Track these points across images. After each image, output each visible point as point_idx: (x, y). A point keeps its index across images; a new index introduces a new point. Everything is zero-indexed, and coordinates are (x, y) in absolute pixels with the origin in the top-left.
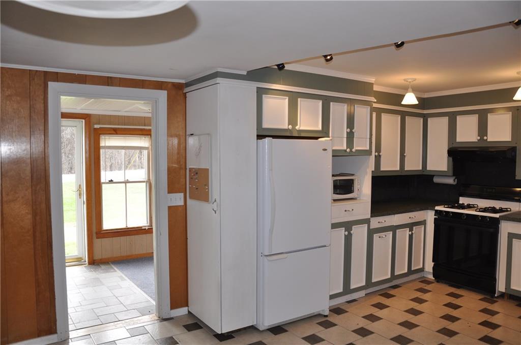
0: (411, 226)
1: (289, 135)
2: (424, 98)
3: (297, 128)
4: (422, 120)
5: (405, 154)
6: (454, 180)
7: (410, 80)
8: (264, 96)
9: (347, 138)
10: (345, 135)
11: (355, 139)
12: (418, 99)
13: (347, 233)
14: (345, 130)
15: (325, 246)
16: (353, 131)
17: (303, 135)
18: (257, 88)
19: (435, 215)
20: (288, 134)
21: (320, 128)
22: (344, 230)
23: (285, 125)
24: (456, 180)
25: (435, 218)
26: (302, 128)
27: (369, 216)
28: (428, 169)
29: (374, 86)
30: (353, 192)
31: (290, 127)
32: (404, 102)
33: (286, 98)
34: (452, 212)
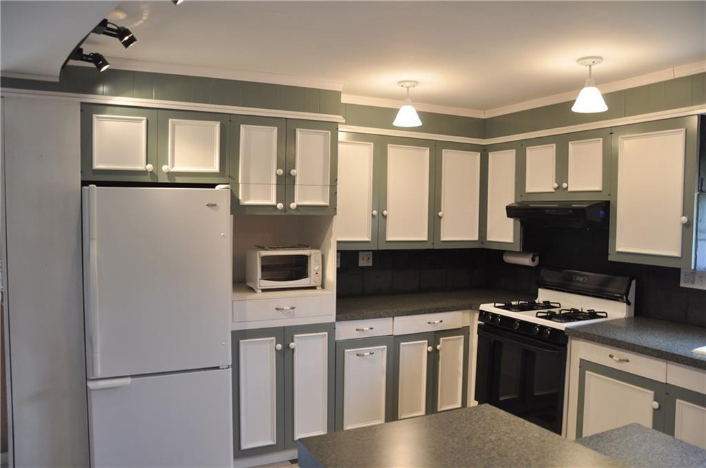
0: (434, 337)
1: (150, 181)
2: (485, 120)
3: (165, 168)
4: (478, 155)
5: (440, 214)
6: (533, 260)
7: (408, 84)
8: (94, 116)
9: (278, 184)
10: (274, 181)
11: (297, 188)
12: (422, 115)
13: (279, 346)
14: (274, 172)
15: (217, 368)
16: (293, 172)
17: (179, 180)
18: (82, 103)
19: (479, 320)
20: (148, 179)
21: (216, 168)
22: (275, 342)
23: (139, 164)
24: (537, 259)
25: (479, 325)
26: (177, 168)
27: (333, 319)
28: (489, 239)
29: (342, 95)
30: (307, 277)
31: (150, 167)
32: (396, 123)
33: (142, 120)
34: (502, 317)
